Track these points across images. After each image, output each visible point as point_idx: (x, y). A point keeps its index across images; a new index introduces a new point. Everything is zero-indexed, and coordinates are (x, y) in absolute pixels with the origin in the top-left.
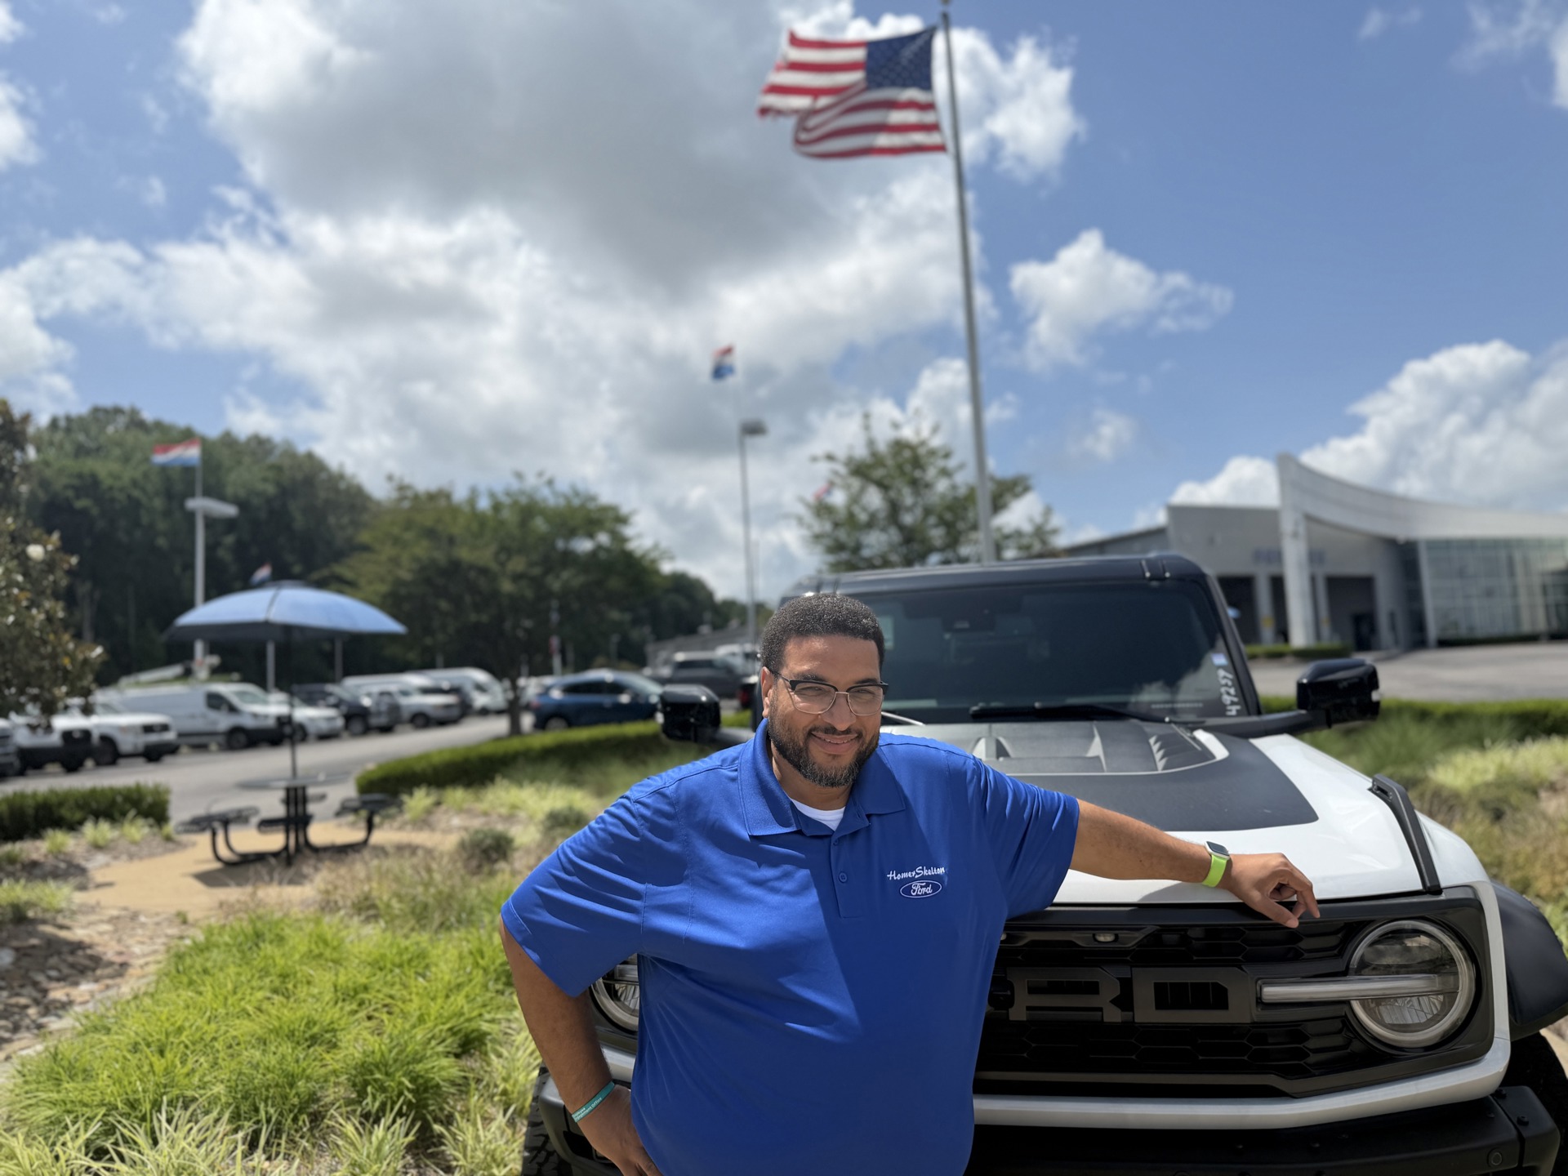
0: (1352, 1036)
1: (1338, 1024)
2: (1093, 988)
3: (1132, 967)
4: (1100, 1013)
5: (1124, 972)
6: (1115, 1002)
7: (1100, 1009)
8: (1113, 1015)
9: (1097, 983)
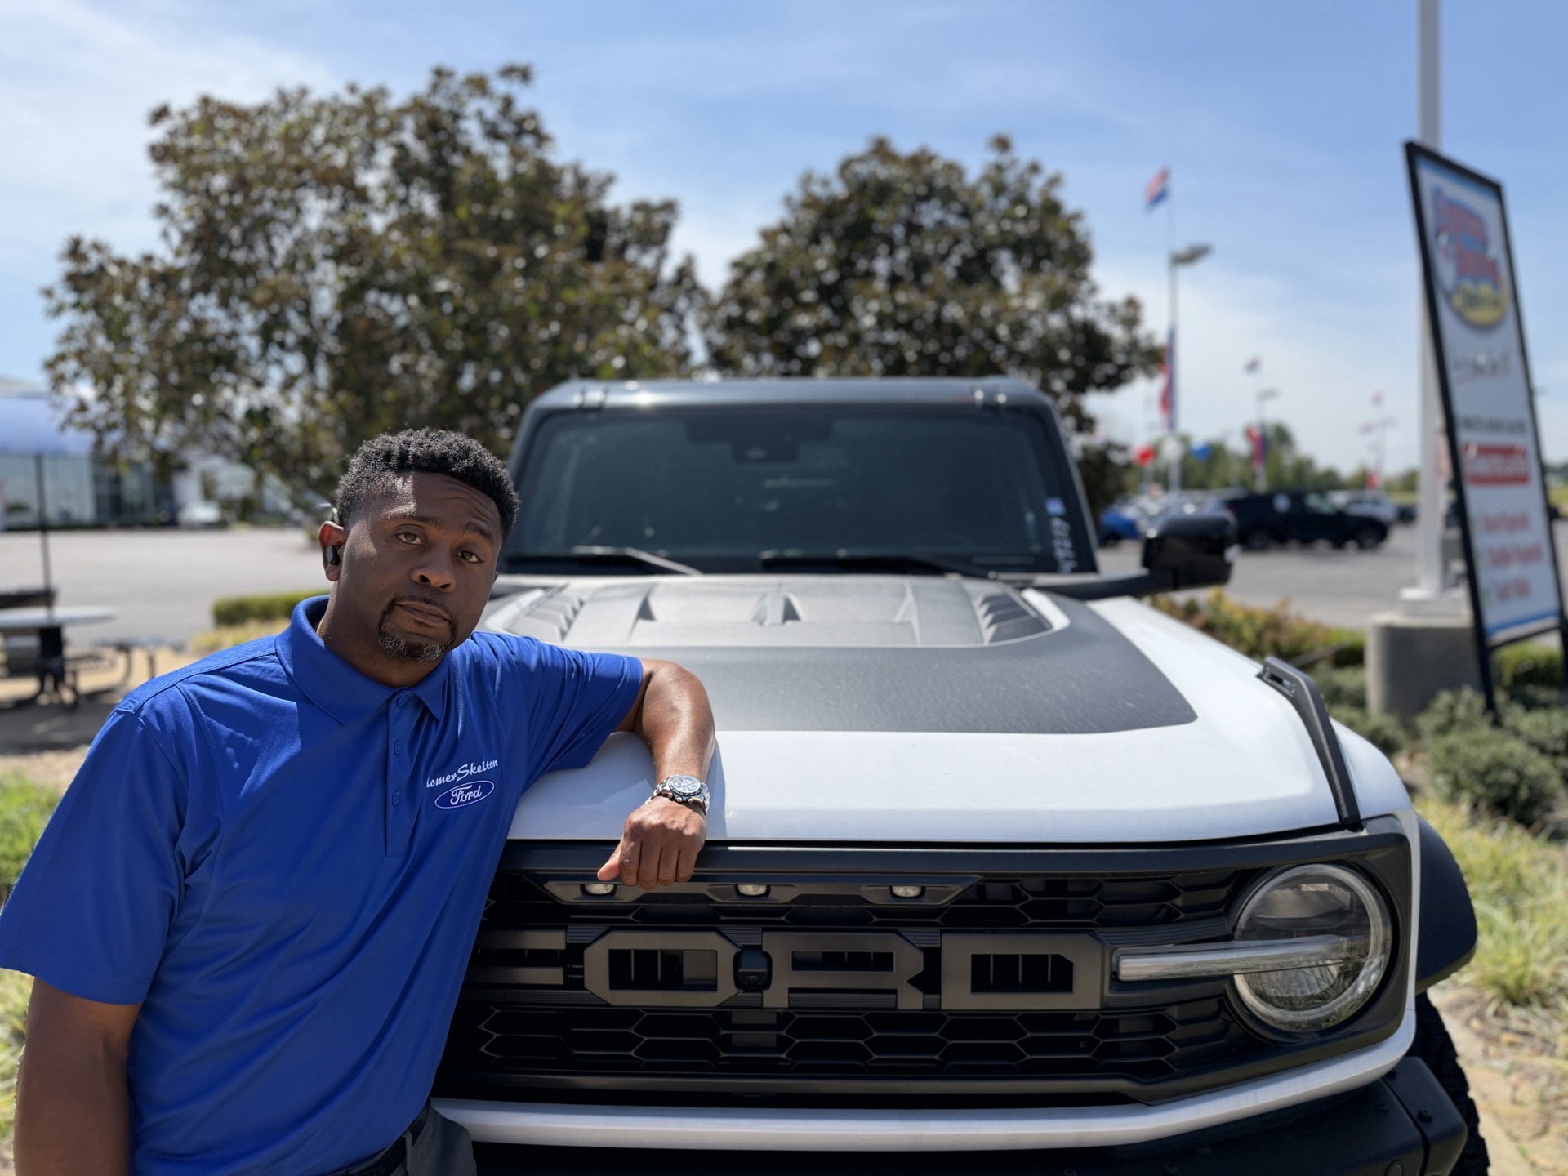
0: (1230, 1019)
1: (1213, 1005)
2: (884, 962)
3: (942, 932)
4: (894, 996)
5: (928, 937)
6: (916, 982)
7: (894, 992)
8: (911, 1000)
9: (891, 955)
